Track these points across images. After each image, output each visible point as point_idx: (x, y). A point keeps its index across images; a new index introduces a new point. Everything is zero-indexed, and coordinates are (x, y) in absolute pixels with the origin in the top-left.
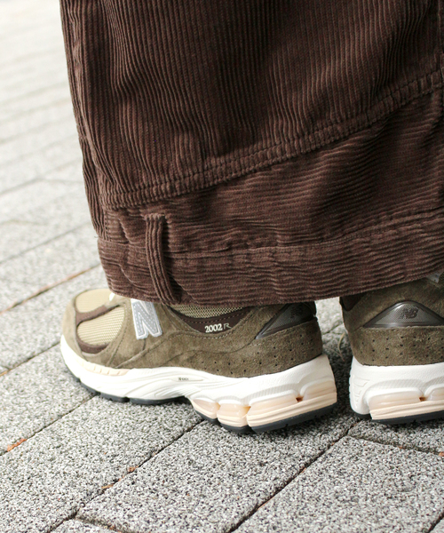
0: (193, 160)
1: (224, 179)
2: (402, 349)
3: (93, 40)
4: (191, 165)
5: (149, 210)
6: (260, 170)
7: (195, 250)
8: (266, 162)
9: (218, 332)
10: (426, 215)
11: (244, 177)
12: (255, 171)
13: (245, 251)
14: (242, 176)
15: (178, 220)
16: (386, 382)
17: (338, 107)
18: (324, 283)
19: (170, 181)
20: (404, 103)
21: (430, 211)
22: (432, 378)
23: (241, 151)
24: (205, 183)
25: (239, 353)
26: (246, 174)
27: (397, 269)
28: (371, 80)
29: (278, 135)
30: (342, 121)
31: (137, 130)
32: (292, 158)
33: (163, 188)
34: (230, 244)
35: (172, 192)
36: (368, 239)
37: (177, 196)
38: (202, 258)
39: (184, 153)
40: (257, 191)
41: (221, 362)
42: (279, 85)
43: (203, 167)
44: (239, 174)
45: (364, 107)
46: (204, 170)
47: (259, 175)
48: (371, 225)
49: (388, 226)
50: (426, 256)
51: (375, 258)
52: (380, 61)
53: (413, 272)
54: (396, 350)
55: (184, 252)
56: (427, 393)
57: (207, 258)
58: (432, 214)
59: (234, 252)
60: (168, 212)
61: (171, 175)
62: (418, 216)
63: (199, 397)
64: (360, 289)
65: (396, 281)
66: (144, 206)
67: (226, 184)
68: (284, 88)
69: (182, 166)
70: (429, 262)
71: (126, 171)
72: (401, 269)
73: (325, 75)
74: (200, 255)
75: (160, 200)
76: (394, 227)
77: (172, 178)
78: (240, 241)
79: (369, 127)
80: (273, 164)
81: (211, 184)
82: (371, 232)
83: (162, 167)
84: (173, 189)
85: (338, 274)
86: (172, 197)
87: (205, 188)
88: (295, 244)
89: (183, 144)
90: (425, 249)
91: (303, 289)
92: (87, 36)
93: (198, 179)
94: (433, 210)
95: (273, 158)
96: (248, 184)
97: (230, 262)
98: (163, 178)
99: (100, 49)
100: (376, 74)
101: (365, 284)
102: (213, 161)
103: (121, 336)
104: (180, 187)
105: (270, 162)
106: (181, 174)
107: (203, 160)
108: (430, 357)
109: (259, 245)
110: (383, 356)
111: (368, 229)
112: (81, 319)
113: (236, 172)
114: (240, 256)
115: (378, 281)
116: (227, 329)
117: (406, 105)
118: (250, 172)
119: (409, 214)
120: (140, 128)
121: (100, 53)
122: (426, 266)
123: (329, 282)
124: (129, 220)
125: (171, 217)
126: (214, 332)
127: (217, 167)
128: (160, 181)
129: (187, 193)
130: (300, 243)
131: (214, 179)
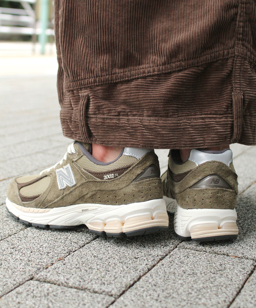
0: (107, 68)
1: (122, 80)
2: (211, 200)
3: (69, 6)
4: (106, 71)
5: (83, 91)
6: (141, 78)
7: (101, 113)
8: (144, 74)
9: (111, 179)
10: (218, 116)
11: (132, 80)
12: (138, 78)
13: (127, 118)
14: (131, 80)
15: (95, 97)
16: (201, 217)
17: (184, 53)
18: (165, 139)
19: (94, 77)
20: (215, 60)
21: (220, 114)
22: (225, 216)
23: (132, 68)
24: (111, 81)
25: (122, 190)
26: (133, 79)
27: (201, 140)
28: (202, 42)
29: (152, 62)
30: (185, 60)
31: (83, 51)
32: (158, 74)
33: (90, 80)
34: (119, 112)
35: (94, 83)
36: (189, 122)
37: (97, 85)
38: (104, 118)
39: (103, 64)
40: (138, 88)
41: (110, 196)
42: (157, 39)
43: (112, 72)
44: (130, 78)
45: (197, 55)
46: (112, 74)
47: (140, 80)
48: (191, 115)
49: (200, 118)
50: (216, 136)
51: (192, 132)
52: (207, 35)
53: (208, 143)
54: (207, 200)
55: (96, 114)
56: (222, 224)
57: (107, 118)
58: (221, 116)
59: (121, 117)
60: (91, 93)
61: (95, 74)
62: (214, 116)
63: (93, 220)
64: (181, 147)
65: (199, 146)
66: (81, 89)
67: (122, 83)
68: (159, 41)
69: (101, 70)
70: (217, 140)
71: (74, 70)
72: (203, 140)
73: (180, 37)
74: (103, 116)
75: (88, 87)
76: (203, 118)
77: (95, 76)
78: (124, 112)
79: (197, 67)
80: (148, 76)
81: (115, 81)
82: (191, 118)
83: (91, 70)
84: (95, 81)
85: (172, 136)
86: (94, 85)
87: (111, 83)
88: (153, 116)
89: (103, 60)
90: (216, 132)
91: (153, 141)
92: (66, 4)
93: (108, 78)
94: (222, 114)
95: (148, 73)
96: (134, 83)
97: (118, 122)
98: (91, 76)
99: (71, 10)
100: (205, 40)
101: (185, 144)
102: (117, 71)
103: (49, 189)
104: (99, 81)
105: (146, 75)
106: (100, 74)
107: (112, 69)
108: (224, 206)
109: (134, 115)
110: (200, 203)
111: (190, 117)
112: (21, 187)
113: (128, 77)
114: (124, 120)
115: (191, 144)
116: (117, 177)
117: (216, 61)
118: (136, 79)
119: (210, 114)
120: (84, 50)
121: (71, 12)
122: (215, 141)
123: (167, 139)
124: (74, 96)
125: (92, 95)
126: (109, 179)
127: (119, 73)
128: (90, 77)
129: (102, 85)
130: (156, 116)
131: (116, 80)
